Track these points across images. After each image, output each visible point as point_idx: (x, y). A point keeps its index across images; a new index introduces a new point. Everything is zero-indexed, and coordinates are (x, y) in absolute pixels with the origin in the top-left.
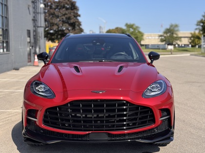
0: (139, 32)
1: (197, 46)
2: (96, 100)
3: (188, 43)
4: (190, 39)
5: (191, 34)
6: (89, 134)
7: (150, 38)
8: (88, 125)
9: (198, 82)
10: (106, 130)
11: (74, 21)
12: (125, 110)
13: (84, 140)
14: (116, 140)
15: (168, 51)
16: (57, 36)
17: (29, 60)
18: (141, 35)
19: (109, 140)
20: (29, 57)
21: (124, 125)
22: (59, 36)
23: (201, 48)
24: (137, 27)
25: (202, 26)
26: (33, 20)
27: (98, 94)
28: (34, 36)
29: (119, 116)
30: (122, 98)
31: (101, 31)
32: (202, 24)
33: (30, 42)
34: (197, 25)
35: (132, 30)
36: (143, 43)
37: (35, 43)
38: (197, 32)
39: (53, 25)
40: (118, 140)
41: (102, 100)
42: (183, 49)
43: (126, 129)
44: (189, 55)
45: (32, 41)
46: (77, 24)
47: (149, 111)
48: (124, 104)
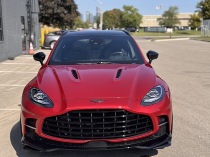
0: (138, 15)
1: (197, 29)
2: (95, 110)
3: (187, 26)
4: (190, 22)
5: (191, 16)
6: (88, 142)
7: (149, 20)
8: (87, 134)
9: (197, 72)
10: (104, 139)
11: (70, 5)
12: (124, 119)
13: (83, 149)
14: (114, 148)
15: (167, 35)
16: (52, 20)
17: (24, 48)
18: (139, 18)
19: (108, 148)
20: (24, 45)
21: (123, 134)
22: (54, 21)
23: (200, 30)
24: (136, 9)
25: (202, 8)
26: (27, 5)
27: (97, 103)
28: (28, 22)
29: (118, 125)
30: (120, 107)
31: (98, 12)
32: (202, 7)
33: (24, 29)
34: (197, 7)
35: (130, 12)
36: (141, 25)
37: (29, 30)
38: (197, 14)
39: (48, 9)
40: (117, 147)
41: (101, 110)
42: (182, 32)
43: (125, 137)
44: (188, 39)
45: (27, 28)
46: (73, 7)
47: (147, 119)
48: (123, 113)
